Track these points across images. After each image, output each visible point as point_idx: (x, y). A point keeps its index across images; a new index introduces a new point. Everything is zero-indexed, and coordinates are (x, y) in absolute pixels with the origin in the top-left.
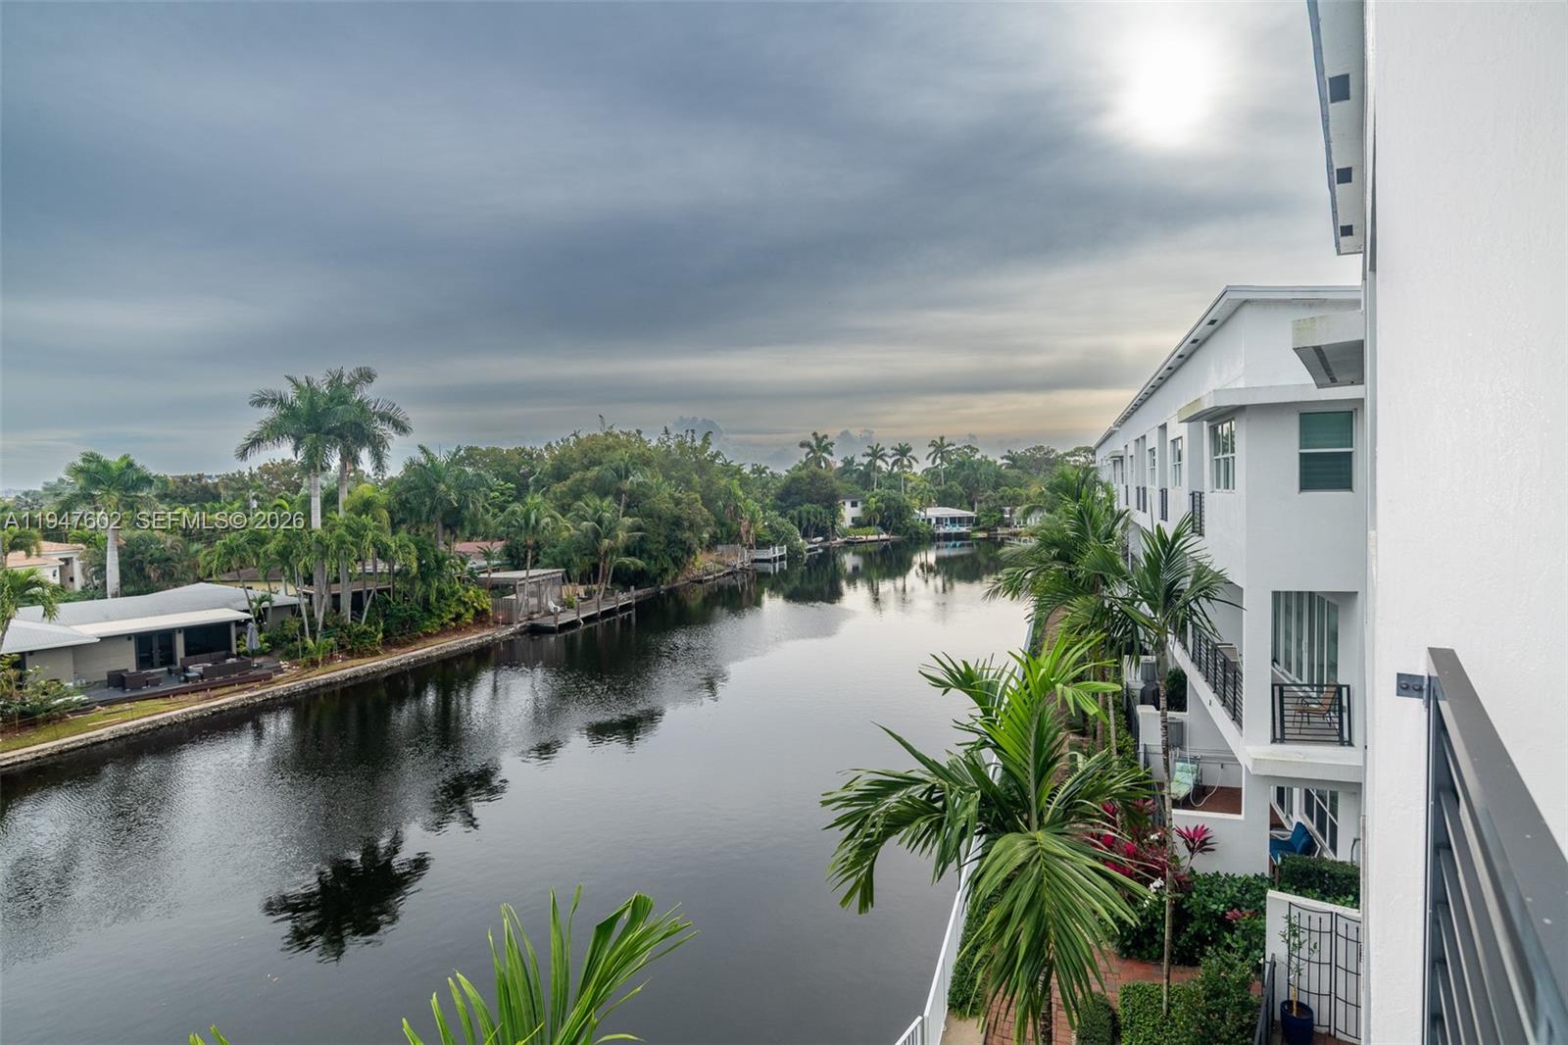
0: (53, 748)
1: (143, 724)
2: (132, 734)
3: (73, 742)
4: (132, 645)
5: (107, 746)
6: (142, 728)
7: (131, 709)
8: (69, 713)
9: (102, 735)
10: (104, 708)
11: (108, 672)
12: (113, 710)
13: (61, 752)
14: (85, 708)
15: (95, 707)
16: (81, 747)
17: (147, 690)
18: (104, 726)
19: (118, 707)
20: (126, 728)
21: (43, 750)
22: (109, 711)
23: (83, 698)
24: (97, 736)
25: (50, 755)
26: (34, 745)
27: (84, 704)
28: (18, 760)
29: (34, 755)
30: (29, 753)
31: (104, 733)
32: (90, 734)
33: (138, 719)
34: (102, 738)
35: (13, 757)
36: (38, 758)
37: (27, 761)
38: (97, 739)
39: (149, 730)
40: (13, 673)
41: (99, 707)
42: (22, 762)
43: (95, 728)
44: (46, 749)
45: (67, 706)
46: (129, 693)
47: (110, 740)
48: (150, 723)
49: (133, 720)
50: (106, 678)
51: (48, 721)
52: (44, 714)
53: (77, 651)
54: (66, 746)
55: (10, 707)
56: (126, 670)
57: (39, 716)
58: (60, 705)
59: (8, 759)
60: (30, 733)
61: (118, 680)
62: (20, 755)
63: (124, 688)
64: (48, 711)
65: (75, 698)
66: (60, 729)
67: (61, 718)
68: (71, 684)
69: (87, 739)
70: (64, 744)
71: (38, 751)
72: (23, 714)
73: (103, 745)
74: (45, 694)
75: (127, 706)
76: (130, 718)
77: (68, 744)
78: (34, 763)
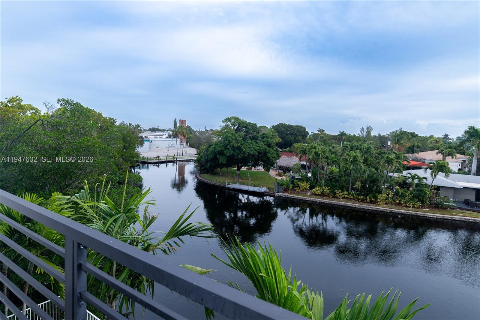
0: (441, 216)
1: (471, 219)
2: (467, 221)
3: (447, 217)
4: (474, 192)
5: (458, 222)
6: (471, 221)
7: (468, 213)
8: (449, 208)
9: (457, 218)
10: (460, 210)
11: (464, 199)
12: (463, 212)
13: (443, 219)
14: (454, 208)
15: (457, 209)
16: (450, 219)
17: (476, 209)
18: (458, 215)
19: (464, 211)
20: (465, 219)
21: (438, 216)
22: (461, 211)
23: (454, 205)
24: (455, 218)
25: (440, 218)
26: (437, 214)
27: (453, 206)
28: (432, 217)
29: (436, 217)
30: (435, 216)
31: (458, 218)
32: (453, 216)
33: (470, 217)
34: (457, 219)
35: (430, 215)
36: (437, 218)
37: (434, 218)
38: (455, 219)
39: (473, 222)
40: (435, 191)
41: (458, 209)
42: (432, 218)
43: (455, 215)
44: (439, 216)
45: (448, 205)
46: (469, 208)
47: (459, 221)
48: (473, 220)
49: (468, 217)
50: (463, 201)
51: (442, 208)
52: (441, 206)
53: (455, 189)
54: (445, 218)
55: (432, 201)
56: (471, 200)
57: (439, 206)
58: (446, 204)
59: (429, 215)
60: (436, 210)
61: (467, 202)
62: (432, 215)
63: (468, 206)
64: (442, 205)
65: (451, 204)
66: (445, 212)
67: (446, 209)
68: (452, 199)
69: (452, 218)
70: (445, 217)
71: (437, 216)
72: (436, 204)
73: (456, 221)
74: (443, 200)
75: (467, 212)
76: (467, 216)
77: (446, 217)
78: (436, 219)
